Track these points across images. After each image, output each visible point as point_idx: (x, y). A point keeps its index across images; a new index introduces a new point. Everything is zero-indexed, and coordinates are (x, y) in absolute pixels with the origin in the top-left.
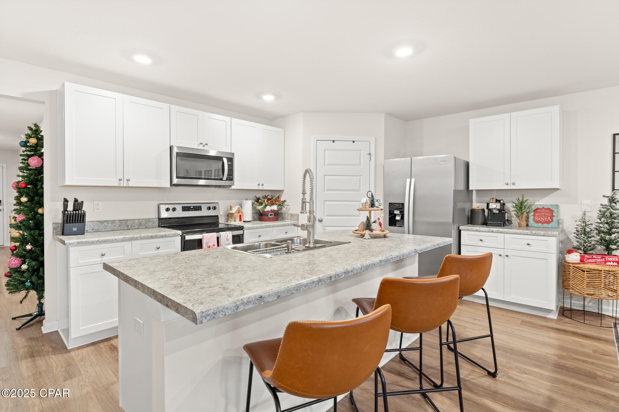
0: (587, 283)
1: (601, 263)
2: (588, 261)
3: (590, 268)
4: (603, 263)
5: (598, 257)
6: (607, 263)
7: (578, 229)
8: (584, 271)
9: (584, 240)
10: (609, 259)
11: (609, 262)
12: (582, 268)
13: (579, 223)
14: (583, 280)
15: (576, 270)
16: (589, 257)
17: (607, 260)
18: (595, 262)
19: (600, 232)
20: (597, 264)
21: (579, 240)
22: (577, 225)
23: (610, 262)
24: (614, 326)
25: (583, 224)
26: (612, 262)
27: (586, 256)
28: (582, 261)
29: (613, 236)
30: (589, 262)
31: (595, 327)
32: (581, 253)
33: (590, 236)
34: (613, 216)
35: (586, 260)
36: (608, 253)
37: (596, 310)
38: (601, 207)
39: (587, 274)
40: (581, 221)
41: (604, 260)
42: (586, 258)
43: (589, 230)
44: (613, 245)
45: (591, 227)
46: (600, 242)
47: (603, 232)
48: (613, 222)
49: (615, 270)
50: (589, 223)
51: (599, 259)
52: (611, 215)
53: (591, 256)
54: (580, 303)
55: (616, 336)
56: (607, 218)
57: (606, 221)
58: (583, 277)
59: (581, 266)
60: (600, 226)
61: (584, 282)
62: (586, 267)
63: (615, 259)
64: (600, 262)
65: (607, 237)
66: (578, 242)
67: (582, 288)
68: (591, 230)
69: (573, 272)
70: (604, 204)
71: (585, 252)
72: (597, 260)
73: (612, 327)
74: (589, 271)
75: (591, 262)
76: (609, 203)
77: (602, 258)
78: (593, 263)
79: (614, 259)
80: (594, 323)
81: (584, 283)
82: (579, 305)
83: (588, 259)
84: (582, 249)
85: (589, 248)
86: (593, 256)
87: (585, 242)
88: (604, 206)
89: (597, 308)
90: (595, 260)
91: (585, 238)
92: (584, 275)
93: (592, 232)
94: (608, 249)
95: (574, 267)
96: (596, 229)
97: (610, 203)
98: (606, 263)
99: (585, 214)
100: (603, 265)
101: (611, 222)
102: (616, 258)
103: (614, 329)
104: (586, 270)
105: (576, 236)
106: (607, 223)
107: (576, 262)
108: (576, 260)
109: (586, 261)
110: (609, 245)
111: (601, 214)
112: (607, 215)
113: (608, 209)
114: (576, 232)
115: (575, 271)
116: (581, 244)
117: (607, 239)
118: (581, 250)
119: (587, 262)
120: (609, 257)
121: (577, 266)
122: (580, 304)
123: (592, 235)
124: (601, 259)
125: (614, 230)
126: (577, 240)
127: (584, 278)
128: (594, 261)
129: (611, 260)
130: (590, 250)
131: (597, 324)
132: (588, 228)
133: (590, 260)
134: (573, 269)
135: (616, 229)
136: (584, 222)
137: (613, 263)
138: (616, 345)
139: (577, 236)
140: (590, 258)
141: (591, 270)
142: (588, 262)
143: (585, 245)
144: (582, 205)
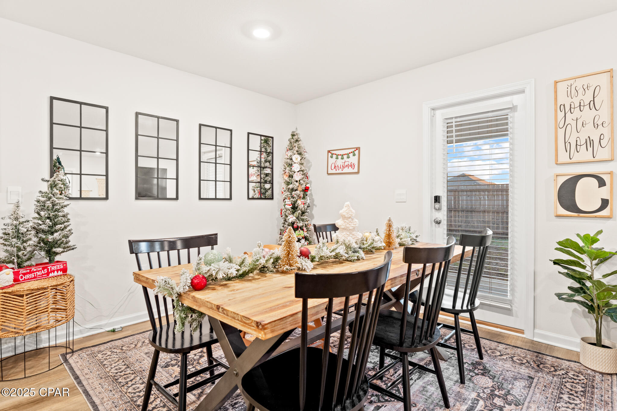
0: (27, 313)
1: (42, 277)
2: (24, 277)
3: (32, 288)
4: (45, 275)
5: (38, 269)
6: (51, 275)
7: (8, 230)
8: (22, 296)
9: (17, 247)
10: (52, 269)
11: (53, 273)
12: (18, 291)
13: (8, 221)
14: (22, 310)
15: (8, 297)
16: (25, 272)
17: (50, 271)
18: (35, 278)
19: (38, 231)
20: (37, 280)
21: (9, 248)
22: (4, 224)
23: (54, 271)
24: (64, 360)
25: (15, 222)
26: (56, 272)
27: (22, 271)
28: (16, 280)
29: (56, 235)
30: (27, 280)
31: (42, 375)
32: (13, 268)
33: (25, 239)
34: (56, 207)
35: (22, 277)
36: (50, 260)
37: (33, 345)
38: (40, 195)
39: (27, 298)
40: (12, 217)
41: (46, 271)
42: (22, 274)
43: (25, 230)
44: (57, 247)
45: (27, 226)
46: (40, 247)
47: (43, 231)
48: (56, 216)
49: (64, 282)
50: (24, 220)
51: (39, 271)
52: (53, 206)
53: (28, 270)
54: (10, 345)
55: (73, 375)
56: (48, 210)
57: (46, 216)
58: (21, 306)
59: (17, 288)
60: (39, 224)
61: (23, 313)
62: (26, 289)
63: (60, 267)
64: (41, 275)
65: (50, 238)
66: (7, 251)
67: (21, 323)
68: (28, 231)
69: (4, 302)
70: (43, 191)
71: (20, 266)
72: (37, 274)
73: (63, 363)
74: (31, 292)
75: (28, 279)
76: (50, 189)
77: (43, 269)
78: (32, 278)
79: (58, 267)
80: (37, 369)
81: (23, 315)
82: (8, 350)
83: (24, 274)
84: (16, 261)
85: (25, 258)
86: (31, 269)
87: (19, 249)
88: (44, 194)
89: (34, 342)
90: (35, 275)
91: (19, 243)
92: (23, 302)
93: (29, 233)
94: (50, 253)
95: (5, 293)
96: (34, 228)
97: (52, 189)
98: (48, 275)
99: (18, 207)
100: (46, 278)
101: (54, 216)
102: (60, 264)
103: (66, 365)
104: (25, 293)
105: (3, 242)
106: (48, 218)
107: (7, 284)
108: (8, 281)
109: (21, 279)
110: (52, 248)
111: (40, 206)
112: (49, 206)
113: (50, 198)
114: (3, 236)
115: (7, 300)
116: (11, 255)
117: (50, 240)
118: (14, 264)
119: (23, 280)
120: (52, 266)
121: (10, 290)
122: (9, 347)
123: (29, 237)
124: (43, 271)
125: (58, 227)
126: (5, 248)
127: (23, 306)
128: (32, 275)
129: (55, 269)
130: (26, 261)
131: (43, 369)
132: (22, 227)
133: (27, 276)
134: (5, 297)
135: (61, 226)
136: (16, 219)
137: (58, 272)
138: (81, 391)
139: (5, 243)
140: (27, 273)
141: (33, 292)
142: (25, 280)
143: (20, 254)
144: (9, 193)
